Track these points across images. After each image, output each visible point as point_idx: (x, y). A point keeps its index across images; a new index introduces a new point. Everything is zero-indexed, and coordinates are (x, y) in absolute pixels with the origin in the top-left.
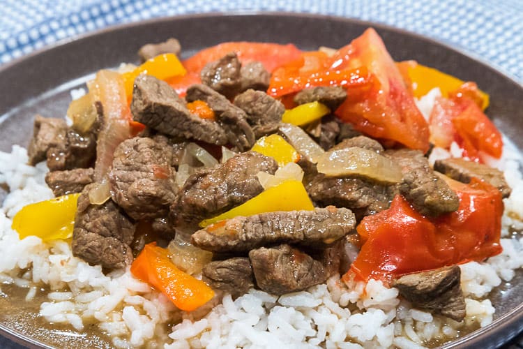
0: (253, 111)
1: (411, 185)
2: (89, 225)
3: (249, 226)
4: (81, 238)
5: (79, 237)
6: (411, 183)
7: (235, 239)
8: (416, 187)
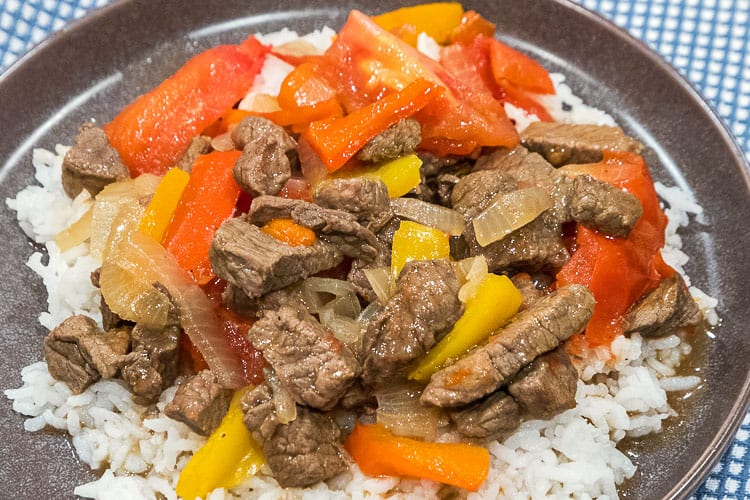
0: (361, 208)
1: (595, 211)
2: (292, 447)
3: (499, 361)
4: (289, 468)
5: (286, 467)
6: (594, 208)
7: (492, 384)
8: (601, 211)
